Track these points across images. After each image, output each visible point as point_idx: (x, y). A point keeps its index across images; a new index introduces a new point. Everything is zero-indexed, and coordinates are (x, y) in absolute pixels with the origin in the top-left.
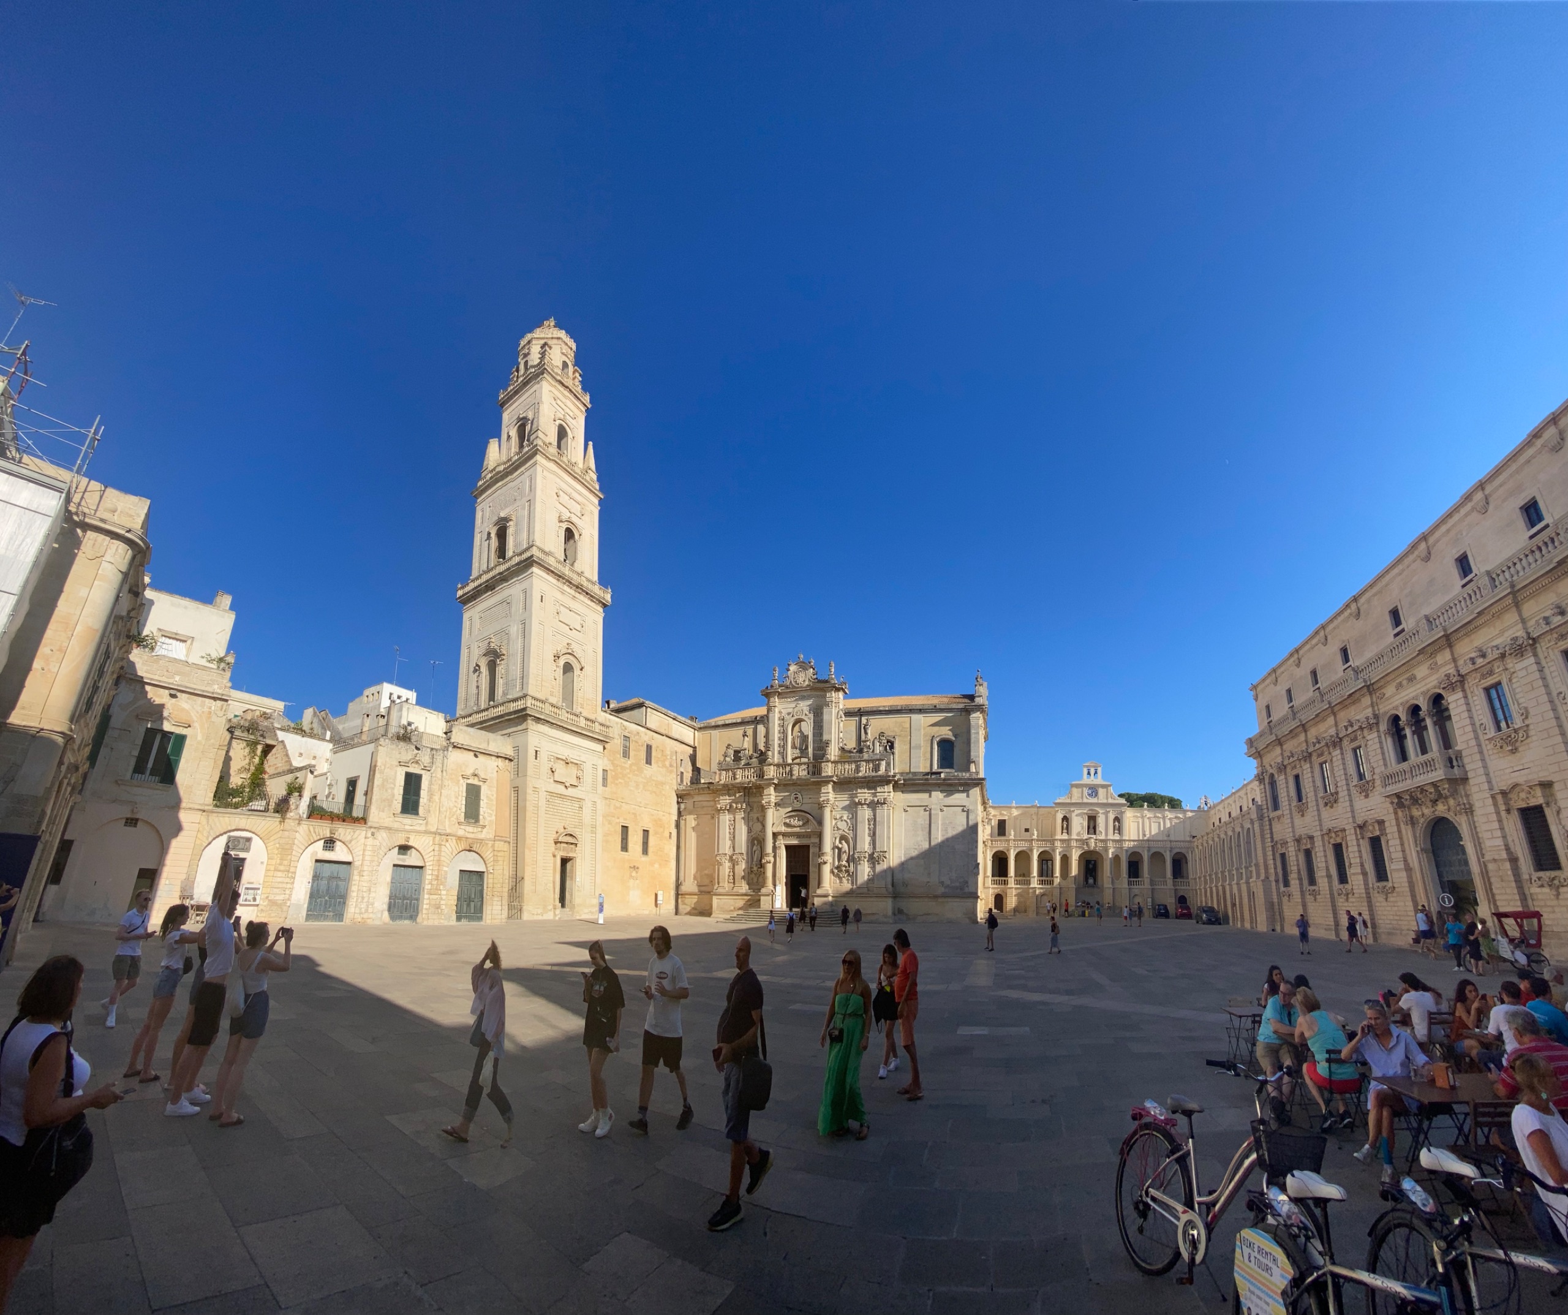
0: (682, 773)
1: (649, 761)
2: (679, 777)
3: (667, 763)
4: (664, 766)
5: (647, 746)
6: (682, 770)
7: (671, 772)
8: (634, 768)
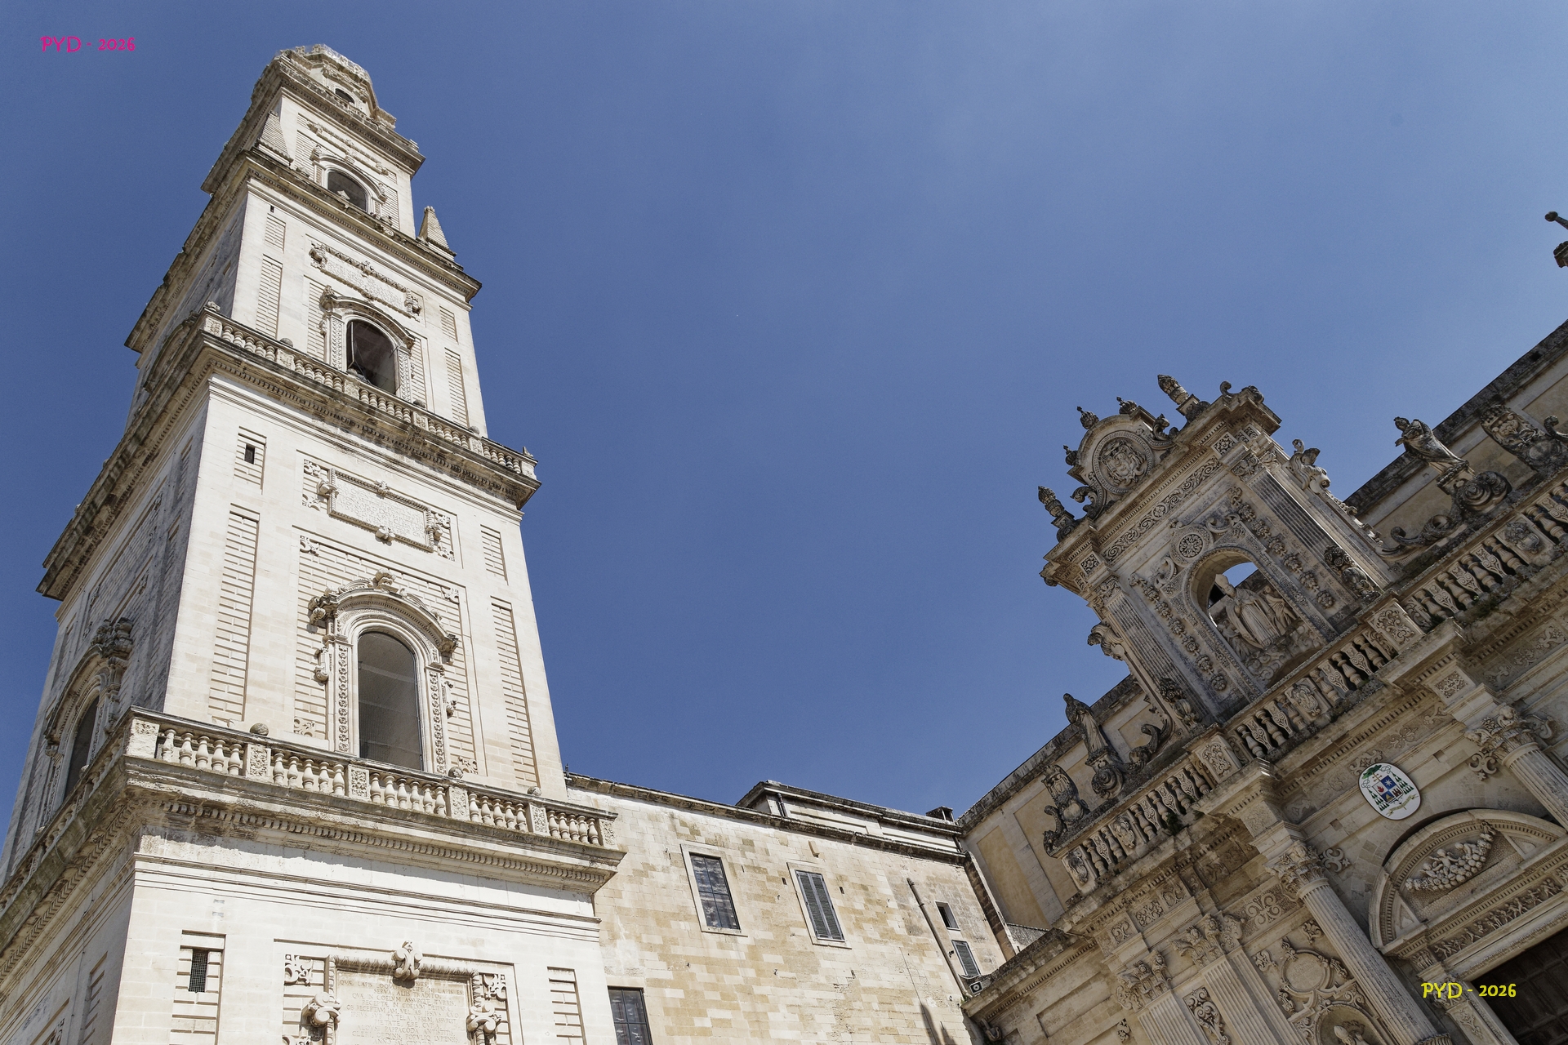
0: (962, 947)
1: (826, 926)
2: (956, 961)
3: (896, 923)
4: (888, 935)
5: (804, 878)
6: (955, 935)
7: (921, 950)
8: (770, 958)
